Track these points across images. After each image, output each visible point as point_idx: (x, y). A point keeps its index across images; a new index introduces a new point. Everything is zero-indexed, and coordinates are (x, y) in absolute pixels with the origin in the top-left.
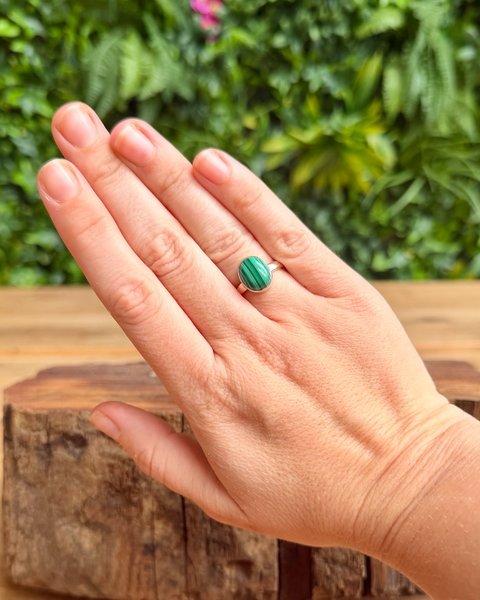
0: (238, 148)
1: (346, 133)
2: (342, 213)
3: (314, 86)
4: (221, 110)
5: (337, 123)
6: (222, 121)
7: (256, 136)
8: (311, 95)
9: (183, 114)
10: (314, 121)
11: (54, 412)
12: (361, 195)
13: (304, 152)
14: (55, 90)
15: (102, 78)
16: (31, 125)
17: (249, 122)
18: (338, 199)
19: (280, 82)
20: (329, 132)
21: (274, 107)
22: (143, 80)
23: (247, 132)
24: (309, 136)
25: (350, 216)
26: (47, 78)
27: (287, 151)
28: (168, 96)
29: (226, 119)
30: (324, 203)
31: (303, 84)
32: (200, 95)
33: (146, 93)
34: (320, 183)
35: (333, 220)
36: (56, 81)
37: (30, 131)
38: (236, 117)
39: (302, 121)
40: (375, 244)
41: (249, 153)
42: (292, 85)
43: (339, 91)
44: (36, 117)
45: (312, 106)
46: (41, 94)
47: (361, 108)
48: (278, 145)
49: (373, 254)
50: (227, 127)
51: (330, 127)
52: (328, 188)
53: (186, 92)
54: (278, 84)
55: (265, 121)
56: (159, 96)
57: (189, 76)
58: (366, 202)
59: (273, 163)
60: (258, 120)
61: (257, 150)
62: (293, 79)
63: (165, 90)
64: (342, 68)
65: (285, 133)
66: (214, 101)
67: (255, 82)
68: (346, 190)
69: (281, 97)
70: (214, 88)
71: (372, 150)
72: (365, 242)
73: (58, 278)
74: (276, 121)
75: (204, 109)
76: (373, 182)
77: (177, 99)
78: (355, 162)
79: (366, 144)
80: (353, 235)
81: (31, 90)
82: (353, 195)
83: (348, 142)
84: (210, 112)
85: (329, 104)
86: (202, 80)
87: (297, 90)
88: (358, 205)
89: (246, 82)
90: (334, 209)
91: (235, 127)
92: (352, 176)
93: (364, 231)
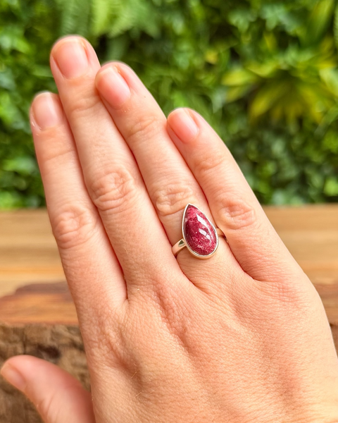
0: (200, 81)
1: (300, 67)
2: (297, 142)
3: (271, 24)
4: (185, 46)
5: (292, 57)
6: (185, 57)
7: (218, 70)
8: (268, 32)
9: (150, 50)
10: (270, 56)
11: (29, 326)
12: (315, 125)
13: (261, 85)
14: (31, 28)
15: (75, 17)
16: (10, 60)
17: (211, 57)
18: (292, 128)
19: (239, 20)
20: (284, 67)
21: (234, 44)
22: (113, 18)
23: (209, 66)
24: (266, 70)
25: (305, 144)
26: (24, 17)
27: (246, 84)
28: (136, 34)
29: (190, 55)
30: (280, 132)
31: (261, 22)
32: (166, 32)
33: (116, 30)
34: (277, 114)
35: (289, 149)
36: (33, 20)
37: (8, 66)
38: (199, 52)
39: (260, 56)
40: (327, 171)
41: (211, 87)
42: (251, 24)
43: (293, 28)
44: (14, 52)
45: (269, 42)
46: (19, 31)
47: (314, 44)
48: (238, 78)
49: (325, 179)
50: (191, 62)
51: (285, 62)
52: (284, 119)
53: (152, 30)
54: (237, 22)
55: (225, 57)
56: (127, 34)
57: (155, 15)
58: (318, 131)
59: (234, 95)
60: (219, 55)
61: (219, 84)
62: (251, 18)
63: (133, 27)
64: (297, 8)
65: (244, 67)
66: (177, 38)
67: (217, 20)
68: (300, 121)
69: (240, 34)
70: (178, 25)
71: (324, 83)
72: (319, 168)
73: (34, 201)
74: (235, 56)
75: (169, 45)
76: (325, 113)
77: (144, 36)
78: (309, 94)
79: (319, 77)
80: (307, 161)
81: (9, 28)
82: (307, 125)
83: (302, 76)
84: (175, 48)
85: (284, 40)
86: (167, 19)
87: (255, 28)
88: (312, 134)
89: (208, 21)
90: (289, 138)
91: (197, 62)
92: (306, 107)
93: (317, 158)
